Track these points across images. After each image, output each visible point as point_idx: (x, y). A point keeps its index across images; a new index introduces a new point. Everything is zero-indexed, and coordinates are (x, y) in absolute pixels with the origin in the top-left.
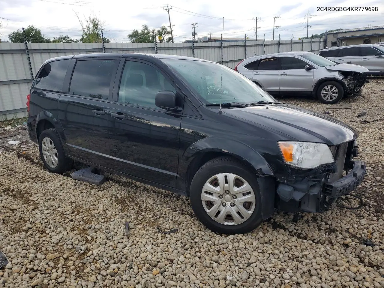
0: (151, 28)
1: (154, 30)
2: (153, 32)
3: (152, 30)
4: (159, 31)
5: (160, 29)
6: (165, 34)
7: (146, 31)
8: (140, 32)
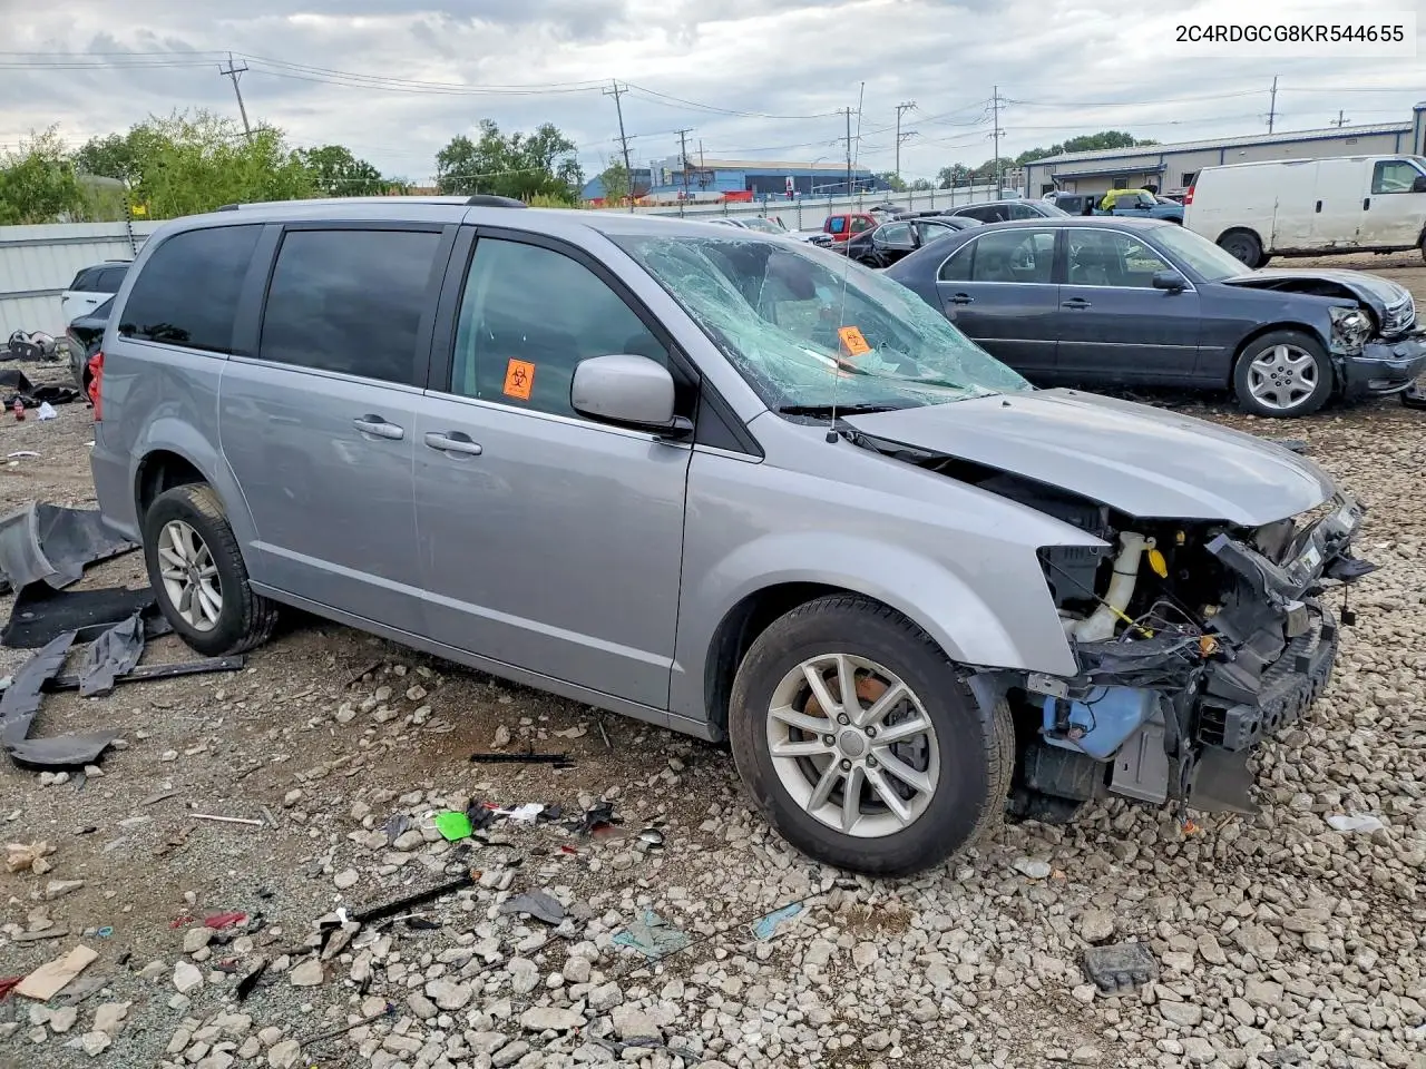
0: (506, 133)
1: (518, 138)
2: (515, 143)
3: (510, 137)
4: (532, 140)
5: (536, 134)
6: (552, 150)
7: (493, 141)
8: (476, 143)
